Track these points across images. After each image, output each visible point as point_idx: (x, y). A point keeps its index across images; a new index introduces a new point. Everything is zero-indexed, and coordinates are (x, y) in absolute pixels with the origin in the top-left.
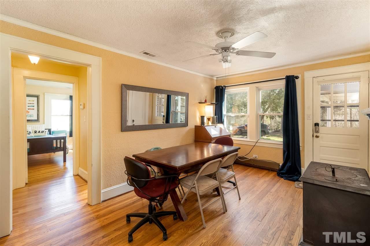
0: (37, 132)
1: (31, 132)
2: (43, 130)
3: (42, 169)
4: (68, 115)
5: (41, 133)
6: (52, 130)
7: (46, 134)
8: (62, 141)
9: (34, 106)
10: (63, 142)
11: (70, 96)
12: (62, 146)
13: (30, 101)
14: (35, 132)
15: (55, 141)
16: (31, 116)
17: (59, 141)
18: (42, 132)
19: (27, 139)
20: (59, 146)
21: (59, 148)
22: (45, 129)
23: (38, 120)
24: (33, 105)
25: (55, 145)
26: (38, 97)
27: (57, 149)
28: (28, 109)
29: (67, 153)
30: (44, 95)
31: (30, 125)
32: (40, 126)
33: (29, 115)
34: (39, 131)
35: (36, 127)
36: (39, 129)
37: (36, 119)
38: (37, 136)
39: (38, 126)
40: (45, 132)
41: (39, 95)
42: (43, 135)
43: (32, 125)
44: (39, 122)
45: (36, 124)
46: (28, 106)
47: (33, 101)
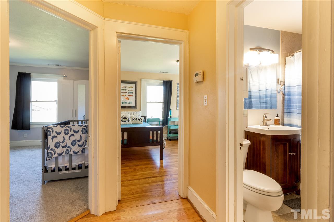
0: (135, 120)
1: (130, 119)
2: (140, 117)
3: (139, 167)
4: (161, 102)
5: (138, 120)
6: (147, 118)
7: (143, 122)
8: (159, 132)
10: (160, 134)
11: (163, 81)
12: (159, 139)
13: (129, 87)
15: (151, 132)
17: (155, 132)
18: (139, 119)
19: (122, 128)
20: (155, 139)
21: (156, 141)
22: (142, 117)
23: (135, 107)
24: (132, 92)
25: (151, 138)
26: (135, 83)
27: (153, 143)
28: (128, 96)
29: (164, 148)
30: (141, 81)
31: (129, 112)
32: (137, 113)
33: (129, 102)
34: (137, 118)
35: (134, 114)
36: (137, 116)
37: (135, 106)
38: (135, 123)
39: (136, 113)
40: (142, 120)
41: (137, 81)
42: (140, 123)
43: (130, 112)
44: (137, 109)
45: (134, 111)
46: (128, 93)
47: (132, 87)
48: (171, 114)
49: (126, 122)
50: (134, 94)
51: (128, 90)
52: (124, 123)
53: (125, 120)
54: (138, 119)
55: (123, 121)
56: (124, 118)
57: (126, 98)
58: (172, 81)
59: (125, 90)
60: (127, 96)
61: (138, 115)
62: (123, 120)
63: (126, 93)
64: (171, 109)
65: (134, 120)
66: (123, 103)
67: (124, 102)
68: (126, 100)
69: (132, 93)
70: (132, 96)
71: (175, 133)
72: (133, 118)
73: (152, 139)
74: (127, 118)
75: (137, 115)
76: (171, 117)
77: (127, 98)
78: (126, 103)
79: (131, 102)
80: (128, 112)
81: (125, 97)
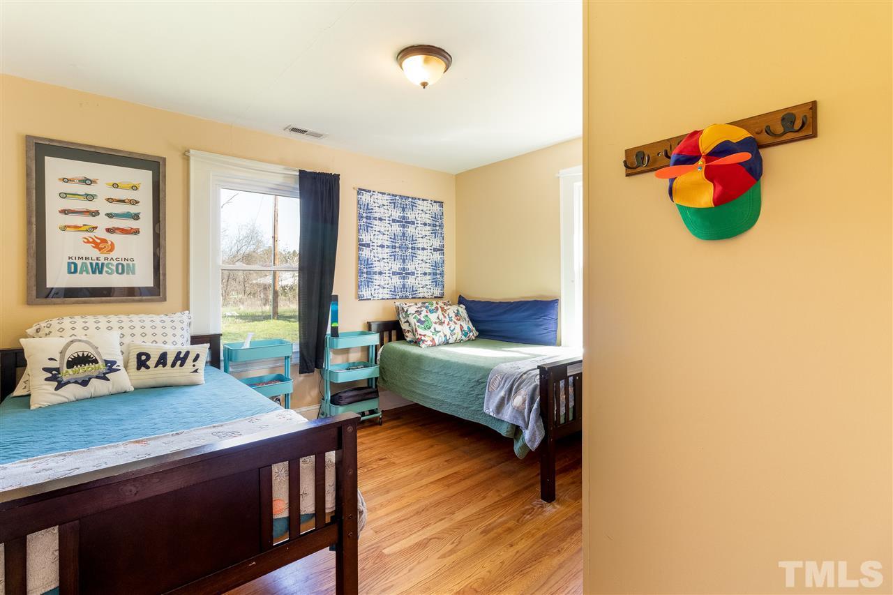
0: (151, 363)
1: (120, 363)
5: (173, 365)
8: (331, 456)
9: (135, 217)
10: (340, 471)
11: (300, 171)
13: (115, 186)
14: (142, 361)
16: (122, 269)
18: (177, 357)
20: (307, 505)
22: (196, 340)
23: (156, 291)
24: (133, 209)
25: (281, 509)
26: (155, 166)
27: (297, 540)
28: (108, 230)
30: (186, 157)
31: (114, 319)
32: (168, 324)
33: (115, 263)
34: (163, 357)
35: (149, 331)
36: (165, 343)
37: (150, 283)
38: (152, 382)
39: (159, 325)
40: (195, 360)
41: (164, 159)
42: (183, 380)
43: (123, 318)
44: (165, 300)
45: (147, 313)
46: (110, 215)
47: (134, 188)
48: (335, 319)
49: (85, 383)
50: (145, 224)
51: (110, 200)
52: (72, 392)
53: (82, 371)
54: (170, 360)
55: (65, 379)
56: (71, 364)
57: (94, 242)
58: (337, 177)
59: (90, 197)
60: (101, 233)
61: (169, 331)
62: (67, 374)
63: (95, 213)
64: (337, 296)
65: (148, 367)
66: (73, 269)
67: (79, 263)
68: (94, 253)
69: (136, 217)
70: (136, 232)
71: (357, 398)
72: (139, 355)
73: (285, 514)
74: (96, 361)
75: (165, 335)
76: (335, 332)
77: (99, 244)
78: (97, 269)
79: (125, 263)
80: (102, 319)
81: (87, 235)
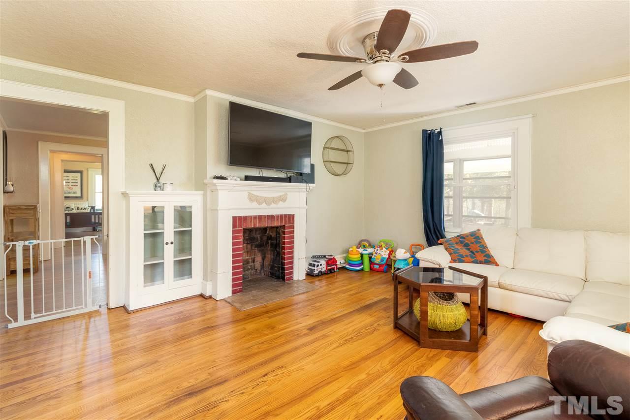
0: (80, 209)
1: (74, 209)
9: (77, 183)
12: (100, 221)
13: (73, 177)
14: (78, 209)
15: (93, 216)
16: (74, 193)
17: (97, 216)
18: (84, 208)
19: (65, 213)
21: (98, 223)
23: (81, 197)
24: (76, 181)
25: (93, 220)
26: (81, 172)
28: (72, 185)
30: (88, 171)
32: (84, 203)
35: (80, 204)
41: (83, 171)
43: (75, 202)
44: (83, 199)
45: (79, 201)
46: (72, 183)
47: (77, 177)
49: (69, 211)
50: (79, 184)
51: (72, 180)
57: (69, 188)
59: (69, 179)
63: (69, 182)
67: (67, 192)
68: (69, 190)
74: (71, 208)
77: (71, 187)
78: (70, 193)
80: (72, 202)
81: (68, 186)
